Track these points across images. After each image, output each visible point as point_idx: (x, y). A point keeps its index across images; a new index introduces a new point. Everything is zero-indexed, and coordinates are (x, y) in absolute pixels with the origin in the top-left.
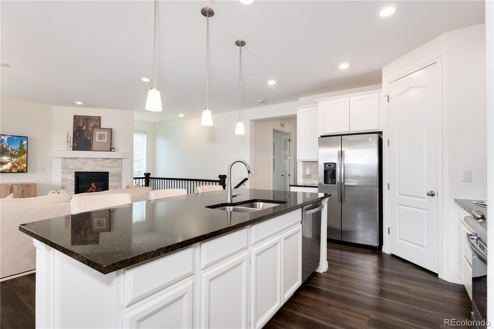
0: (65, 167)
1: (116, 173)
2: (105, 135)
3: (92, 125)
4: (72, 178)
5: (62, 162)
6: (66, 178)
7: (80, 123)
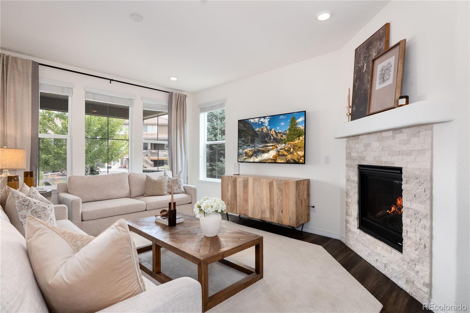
0: (349, 156)
1: (418, 173)
2: (391, 67)
3: (374, 54)
4: (355, 177)
5: (346, 145)
6: (350, 176)
7: (361, 60)
